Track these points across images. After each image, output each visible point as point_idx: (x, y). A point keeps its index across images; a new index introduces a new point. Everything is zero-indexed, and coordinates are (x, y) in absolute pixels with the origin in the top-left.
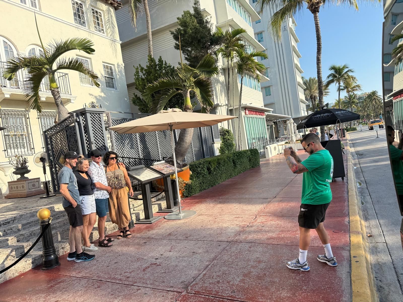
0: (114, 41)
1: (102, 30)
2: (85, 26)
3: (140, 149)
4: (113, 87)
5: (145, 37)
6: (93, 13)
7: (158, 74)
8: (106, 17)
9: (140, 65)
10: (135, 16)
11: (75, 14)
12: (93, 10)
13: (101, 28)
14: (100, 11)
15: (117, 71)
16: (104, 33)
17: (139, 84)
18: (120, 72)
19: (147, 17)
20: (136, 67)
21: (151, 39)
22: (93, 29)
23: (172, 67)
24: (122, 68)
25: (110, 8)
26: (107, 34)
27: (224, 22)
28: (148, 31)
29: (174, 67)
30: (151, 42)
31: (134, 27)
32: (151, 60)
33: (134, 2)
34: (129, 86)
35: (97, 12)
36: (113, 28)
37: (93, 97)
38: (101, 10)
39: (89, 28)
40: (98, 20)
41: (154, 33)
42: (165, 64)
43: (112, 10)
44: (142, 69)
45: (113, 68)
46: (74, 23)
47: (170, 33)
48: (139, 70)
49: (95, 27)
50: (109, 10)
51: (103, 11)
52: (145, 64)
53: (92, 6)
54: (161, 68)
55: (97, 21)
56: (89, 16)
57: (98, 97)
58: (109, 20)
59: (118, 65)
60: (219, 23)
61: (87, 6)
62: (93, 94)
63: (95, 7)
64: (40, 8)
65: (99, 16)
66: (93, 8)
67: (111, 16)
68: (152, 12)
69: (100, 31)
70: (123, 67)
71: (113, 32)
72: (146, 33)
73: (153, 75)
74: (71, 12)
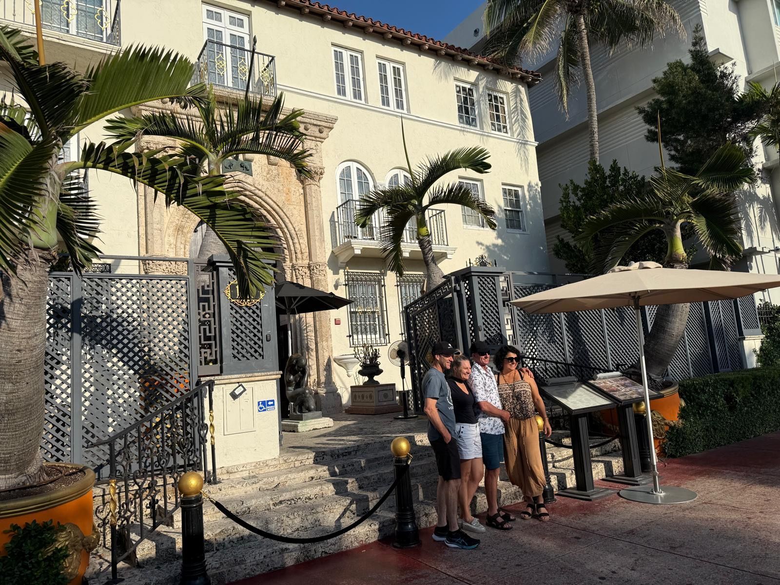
0: (524, 143)
1: (505, 127)
2: (475, 126)
3: (566, 343)
4: (519, 227)
5: (585, 127)
6: (490, 100)
7: (608, 195)
8: (512, 103)
9: (572, 182)
10: (565, 92)
11: (460, 108)
12: (489, 95)
13: (502, 124)
14: (502, 96)
15: (527, 197)
16: (507, 132)
17: (569, 218)
18: (533, 198)
20: (564, 186)
21: (596, 130)
22: (488, 128)
23: (639, 178)
24: (536, 190)
25: (520, 87)
26: (512, 135)
27: (768, 68)
28: (591, 116)
29: (643, 178)
30: (596, 135)
31: (563, 111)
32: (596, 169)
33: (564, 67)
34: (548, 223)
35: (496, 98)
36: (524, 121)
37: (483, 247)
38: (504, 93)
39: (482, 128)
40: (497, 110)
41: (602, 118)
42: (624, 174)
43: (522, 89)
44: (576, 188)
45: (520, 193)
46: (457, 123)
47: (637, 111)
48: (570, 192)
49: (493, 124)
50: (517, 92)
51: (506, 93)
52: (582, 177)
53: (489, 89)
54: (615, 182)
55: (495, 113)
56: (483, 108)
57: (491, 248)
58: (516, 107)
59: (530, 186)
60: (753, 73)
61: (481, 90)
62: (483, 242)
63: (493, 90)
64: (409, 110)
65: (499, 105)
66: (490, 92)
67: (521, 100)
68: (600, 78)
69: (499, 130)
70: (539, 189)
71: (523, 128)
72: (586, 119)
73: (597, 198)
74: (455, 105)
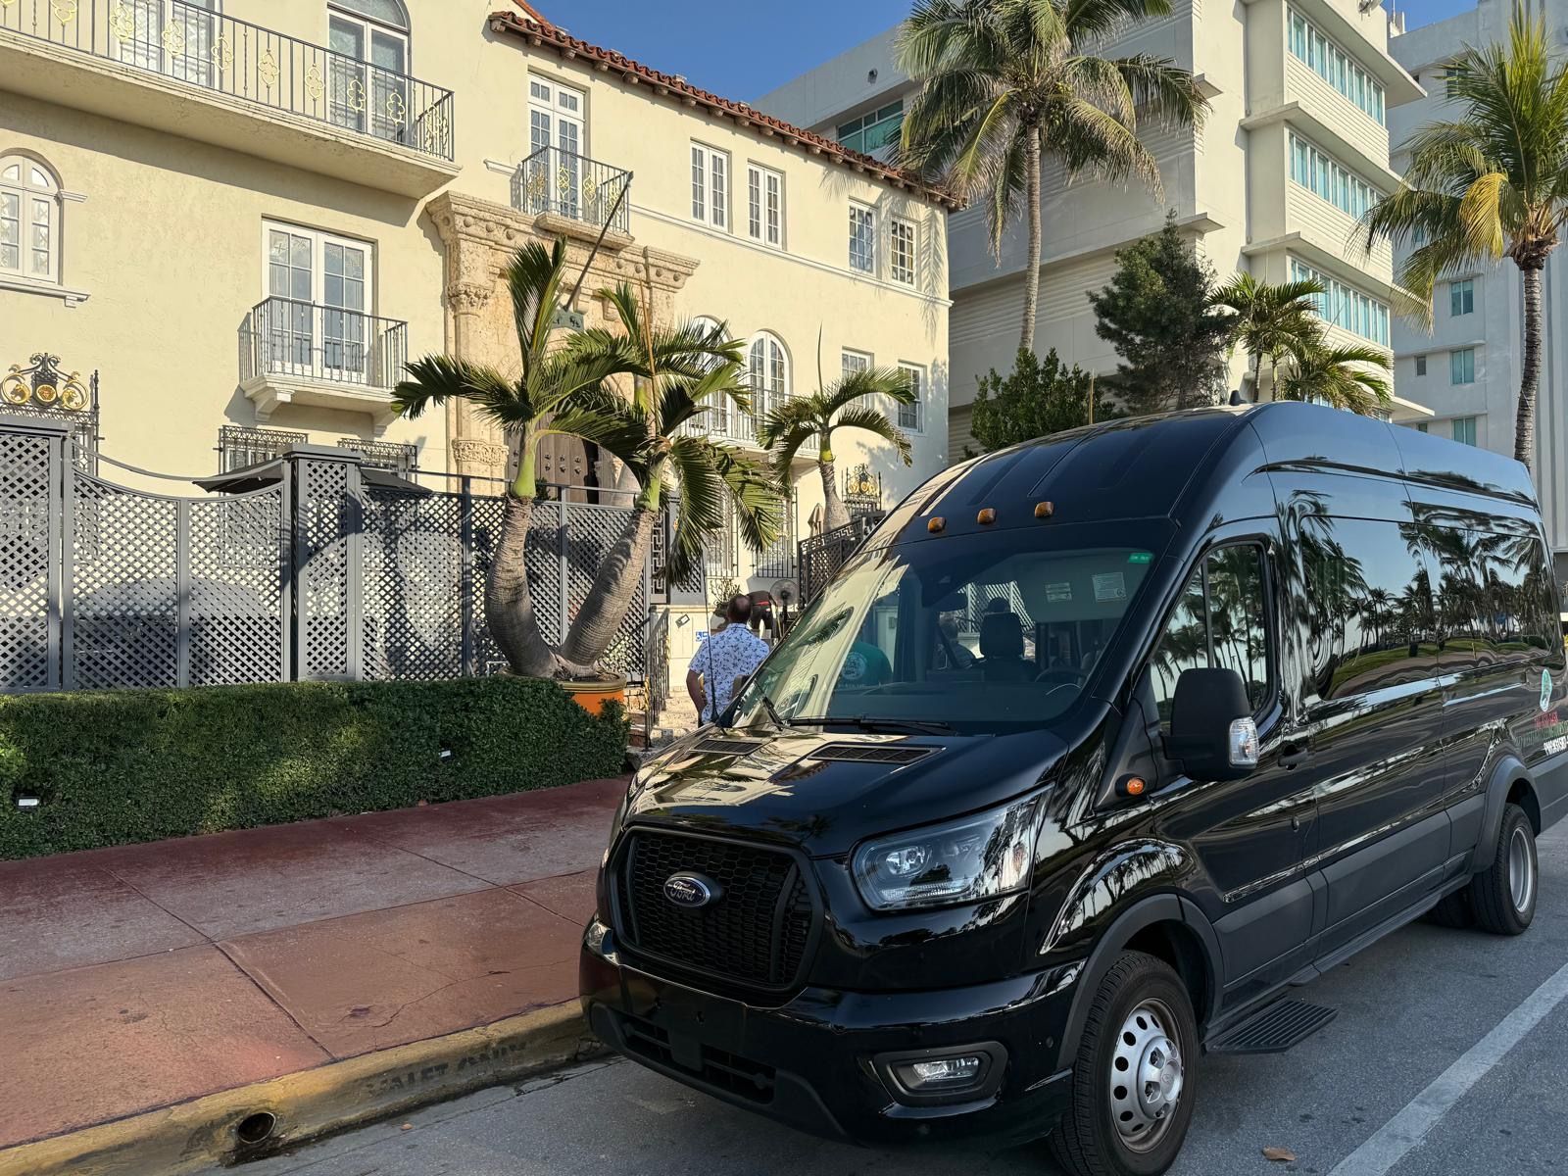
0: (934, 302)
1: (910, 274)
2: (871, 271)
4: (915, 427)
5: (1021, 279)
6: (894, 232)
8: (924, 237)
9: (993, 371)
10: (999, 224)
11: (853, 242)
12: (894, 223)
13: (907, 270)
14: (910, 225)
15: (930, 381)
16: (912, 283)
18: (937, 383)
19: (1032, 238)
20: (982, 379)
21: (1035, 288)
22: (887, 276)
23: (1082, 375)
24: (942, 371)
25: (938, 212)
26: (919, 288)
27: (1269, 241)
28: (1031, 265)
29: (1087, 375)
30: (1035, 294)
31: (993, 254)
32: (1026, 360)
33: (1003, 188)
35: (902, 228)
36: (937, 266)
37: (865, 451)
38: (913, 221)
39: (879, 276)
40: (902, 249)
41: (1043, 271)
42: (1062, 374)
43: (940, 216)
44: (997, 381)
45: (921, 375)
46: (847, 268)
48: (989, 387)
49: (894, 269)
50: (932, 219)
51: (918, 223)
52: (1008, 371)
53: (894, 215)
54: (1049, 374)
55: (899, 252)
56: (885, 244)
57: (875, 452)
58: (929, 244)
59: (934, 365)
60: (1254, 242)
61: (883, 215)
62: (866, 443)
63: (900, 217)
64: (784, 243)
65: (906, 240)
66: (896, 220)
67: (937, 233)
68: (1049, 208)
69: (903, 279)
70: (947, 371)
71: (935, 276)
72: (1024, 267)
74: (847, 237)
